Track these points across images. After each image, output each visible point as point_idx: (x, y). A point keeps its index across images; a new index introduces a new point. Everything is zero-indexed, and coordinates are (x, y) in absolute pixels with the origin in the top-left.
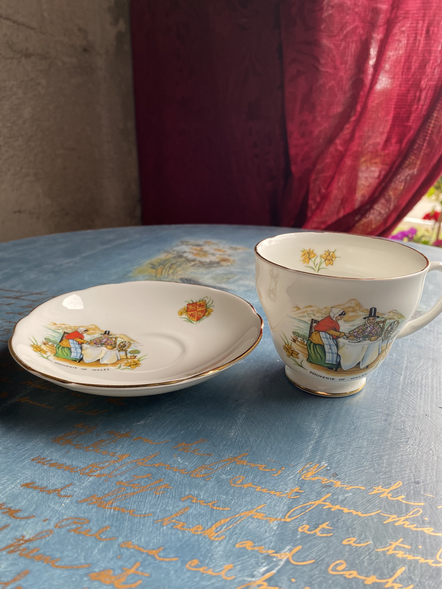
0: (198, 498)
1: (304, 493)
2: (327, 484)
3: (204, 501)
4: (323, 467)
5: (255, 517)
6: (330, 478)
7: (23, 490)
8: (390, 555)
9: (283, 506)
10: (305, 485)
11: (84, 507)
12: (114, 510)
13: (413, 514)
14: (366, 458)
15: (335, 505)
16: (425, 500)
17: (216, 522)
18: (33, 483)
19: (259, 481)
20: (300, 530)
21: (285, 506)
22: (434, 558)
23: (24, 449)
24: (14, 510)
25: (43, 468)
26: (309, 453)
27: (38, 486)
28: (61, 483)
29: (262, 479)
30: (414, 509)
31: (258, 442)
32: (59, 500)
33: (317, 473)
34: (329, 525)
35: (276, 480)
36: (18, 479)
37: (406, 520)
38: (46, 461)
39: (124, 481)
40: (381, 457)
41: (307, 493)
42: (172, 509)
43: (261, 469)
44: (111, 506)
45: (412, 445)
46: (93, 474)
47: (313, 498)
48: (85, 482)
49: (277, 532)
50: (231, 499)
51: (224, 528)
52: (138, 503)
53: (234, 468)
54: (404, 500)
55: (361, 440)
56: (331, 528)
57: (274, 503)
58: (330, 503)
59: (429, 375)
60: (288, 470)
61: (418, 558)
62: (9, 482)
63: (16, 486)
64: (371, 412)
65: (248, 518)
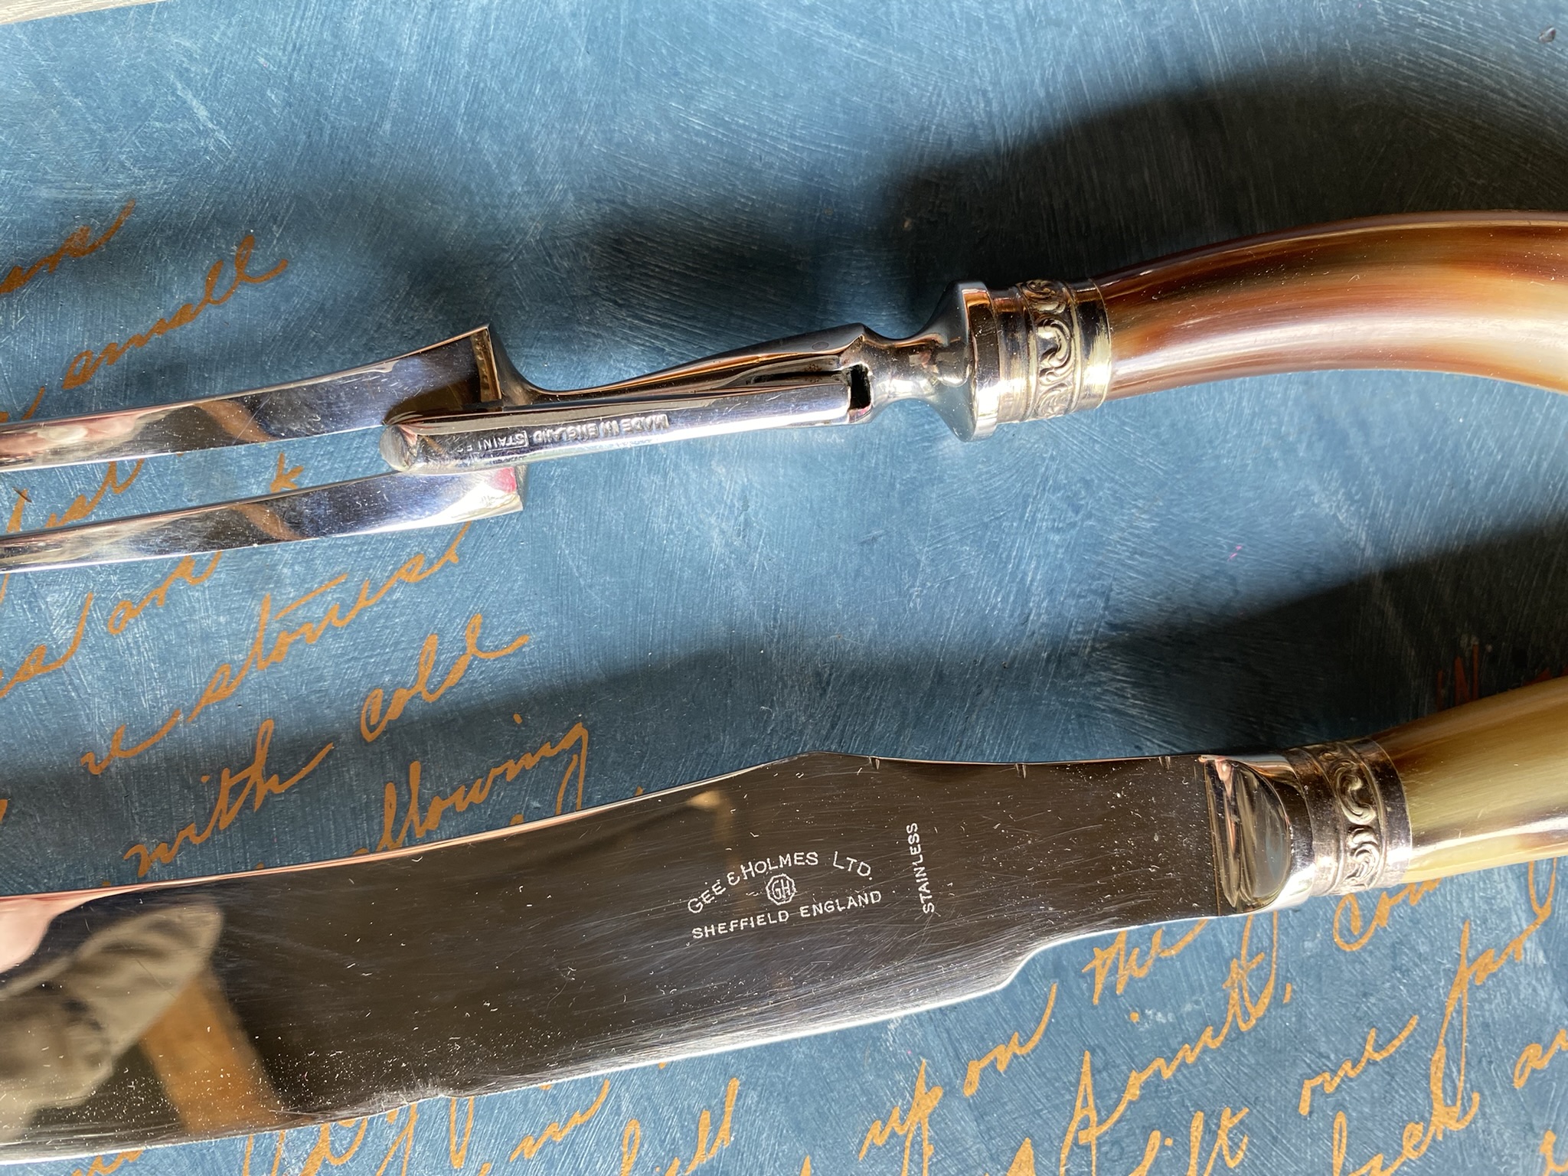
5: (1481, 979)
9: (1503, 885)
17: (1426, 1079)
21: (1506, 880)
42: (1313, 1155)
50: (1393, 987)
51: (1455, 1074)
57: (1480, 898)
65: (1472, 999)
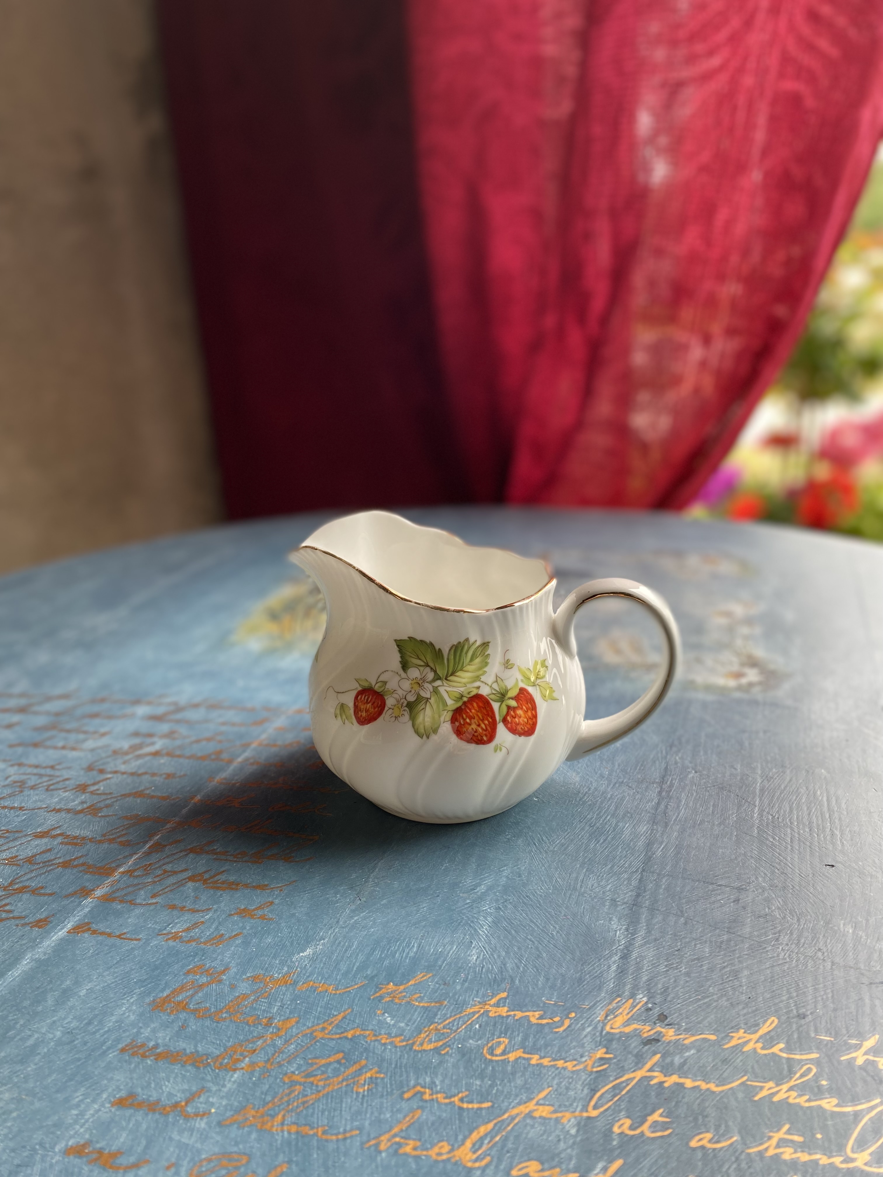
0: (432, 1089)
1: (614, 1058)
2: (651, 1036)
3: (444, 1095)
4: (641, 1005)
5: (536, 1114)
6: (655, 1023)
7: (118, 1113)
8: (771, 1157)
9: (581, 1088)
10: (614, 1043)
11: (234, 1132)
12: (289, 1132)
13: (802, 1076)
14: (712, 979)
15: (670, 1075)
16: (818, 1048)
17: (471, 1132)
18: (132, 1095)
19: (534, 1044)
20: (616, 1129)
21: (584, 1087)
22: (843, 1154)
23: (102, 1031)
24: (109, 1153)
25: (144, 1064)
26: (612, 981)
27: (144, 1102)
28: (183, 1091)
29: (538, 1039)
30: (803, 1066)
31: (521, 969)
32: (186, 1124)
33: (632, 1016)
34: (664, 1114)
35: (562, 1038)
36: (103, 1091)
37: (791, 1089)
38: (147, 1049)
39: (297, 1073)
40: (736, 974)
41: (618, 1058)
42: (391, 1117)
43: (534, 1020)
44: (282, 1124)
45: (787, 945)
46: (238, 1066)
47: (631, 1066)
48: (226, 1083)
49: (579, 1139)
50: (491, 1086)
52: (330, 1112)
53: (487, 1024)
54: (784, 1052)
55: (700, 943)
56: (668, 1120)
57: (565, 1085)
58: (661, 1072)
59: (803, 801)
60: (581, 1016)
61: (818, 1156)
62: (88, 1100)
63: (103, 1105)
64: (711, 887)
65: (524, 1118)
